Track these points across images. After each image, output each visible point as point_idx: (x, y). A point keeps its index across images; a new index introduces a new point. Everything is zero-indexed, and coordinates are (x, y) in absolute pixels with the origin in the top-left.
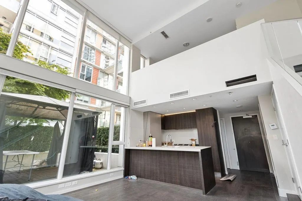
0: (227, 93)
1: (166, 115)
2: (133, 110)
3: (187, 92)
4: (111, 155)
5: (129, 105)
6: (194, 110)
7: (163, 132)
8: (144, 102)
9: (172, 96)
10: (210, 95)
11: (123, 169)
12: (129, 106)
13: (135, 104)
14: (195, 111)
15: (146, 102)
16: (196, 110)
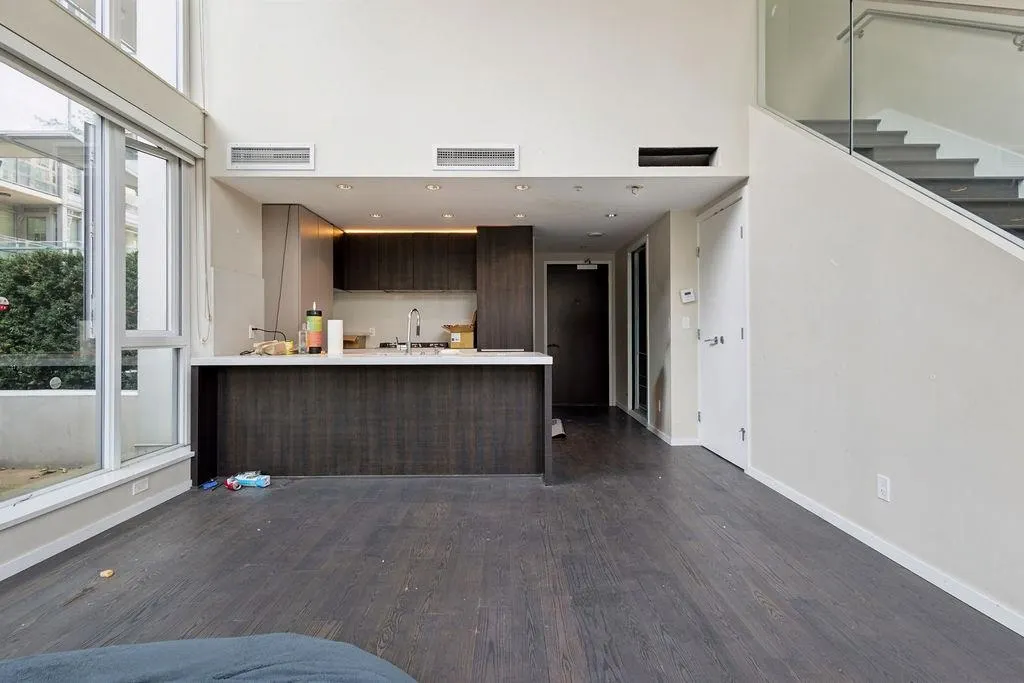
0: (627, 187)
1: (347, 231)
2: (219, 182)
3: (508, 155)
4: (118, 397)
5: (198, 152)
6: (472, 228)
7: (335, 297)
8: (302, 155)
9: (443, 155)
10: (579, 184)
11: (187, 452)
12: (196, 159)
13: (240, 154)
14: (475, 231)
15: (312, 158)
16: (479, 228)
